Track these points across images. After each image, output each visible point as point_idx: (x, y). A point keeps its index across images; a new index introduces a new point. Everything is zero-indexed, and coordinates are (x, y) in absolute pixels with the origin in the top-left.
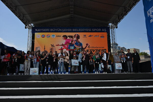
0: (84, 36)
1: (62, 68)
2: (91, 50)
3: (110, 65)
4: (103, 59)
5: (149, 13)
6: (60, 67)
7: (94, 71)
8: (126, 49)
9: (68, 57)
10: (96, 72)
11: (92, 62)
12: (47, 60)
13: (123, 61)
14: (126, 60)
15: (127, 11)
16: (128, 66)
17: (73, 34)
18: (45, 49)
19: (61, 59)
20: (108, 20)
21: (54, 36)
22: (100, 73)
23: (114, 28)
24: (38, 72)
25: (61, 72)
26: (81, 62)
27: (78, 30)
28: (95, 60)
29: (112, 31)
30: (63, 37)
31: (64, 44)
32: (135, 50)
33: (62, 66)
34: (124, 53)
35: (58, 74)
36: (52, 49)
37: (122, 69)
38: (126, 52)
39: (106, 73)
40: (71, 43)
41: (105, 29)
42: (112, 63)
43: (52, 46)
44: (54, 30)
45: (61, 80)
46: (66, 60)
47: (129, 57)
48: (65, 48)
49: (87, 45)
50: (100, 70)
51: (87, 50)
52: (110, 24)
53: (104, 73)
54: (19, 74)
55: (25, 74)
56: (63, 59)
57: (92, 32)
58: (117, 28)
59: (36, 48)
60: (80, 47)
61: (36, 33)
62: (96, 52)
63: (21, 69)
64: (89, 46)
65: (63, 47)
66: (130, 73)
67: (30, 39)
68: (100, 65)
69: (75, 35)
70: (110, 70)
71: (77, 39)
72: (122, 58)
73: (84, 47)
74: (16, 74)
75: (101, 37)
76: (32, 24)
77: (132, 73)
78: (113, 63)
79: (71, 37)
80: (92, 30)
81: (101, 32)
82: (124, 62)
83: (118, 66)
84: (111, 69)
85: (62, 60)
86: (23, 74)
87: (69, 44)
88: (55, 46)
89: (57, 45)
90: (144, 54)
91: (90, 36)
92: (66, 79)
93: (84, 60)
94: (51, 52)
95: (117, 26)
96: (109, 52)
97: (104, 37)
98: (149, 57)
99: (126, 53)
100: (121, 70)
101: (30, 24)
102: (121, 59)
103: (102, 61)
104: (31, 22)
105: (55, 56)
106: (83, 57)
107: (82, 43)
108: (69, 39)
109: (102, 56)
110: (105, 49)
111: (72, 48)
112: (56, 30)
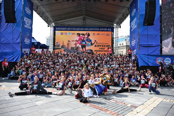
0: (93, 34)
17: (84, 32)
18: (63, 43)
21: (70, 33)
23: (118, 28)
27: (89, 29)
29: (116, 30)
30: (77, 35)
31: (78, 40)
36: (68, 44)
40: (83, 40)
41: (110, 29)
43: (69, 41)
44: (70, 29)
48: (79, 44)
49: (95, 41)
51: (95, 45)
52: (115, 25)
57: (100, 31)
59: (57, 43)
60: (90, 42)
61: (56, 31)
65: (77, 43)
67: (52, 36)
69: (86, 33)
71: (88, 37)
73: (93, 43)
75: (107, 35)
76: (53, 24)
79: (84, 35)
81: (107, 31)
87: (81, 40)
88: (71, 41)
89: (72, 41)
91: (98, 34)
97: (109, 35)
104: (52, 22)
108: (82, 37)
111: (84, 43)
112: (72, 29)
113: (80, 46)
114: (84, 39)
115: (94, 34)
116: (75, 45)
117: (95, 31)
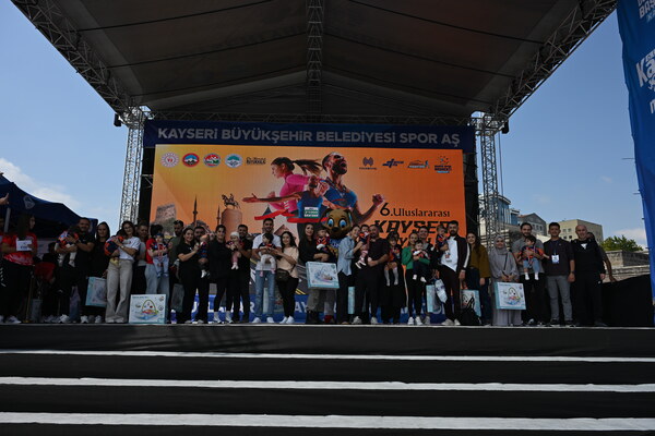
1: (267, 298)
2: (394, 225)
3: (473, 292)
4: (444, 262)
5: (645, 71)
6: (258, 291)
7: (405, 315)
8: (544, 223)
9: (292, 253)
10: (414, 318)
11: (397, 276)
12: (203, 260)
13: (532, 276)
14: (542, 271)
15: (552, 60)
16: (553, 294)
17: (316, 154)
18: (195, 213)
19: (264, 258)
20: (468, 100)
21: (237, 159)
22: (432, 322)
23: (495, 133)
24: (162, 314)
25: (264, 314)
26: (350, 273)
27: (340, 136)
28: (410, 266)
29: (483, 143)
30: (276, 167)
31: (278, 195)
32: (582, 227)
33: (268, 291)
34: (533, 239)
35: (247, 322)
36: (224, 216)
37: (524, 308)
38: (545, 235)
39: (457, 323)
40: (310, 193)
41: (453, 137)
42: (482, 281)
43: (229, 201)
44: (236, 135)
45: (261, 347)
46: (285, 266)
47: (556, 258)
48: (283, 214)
49: (377, 200)
50: (430, 309)
51: (377, 222)
52: (478, 115)
53: (447, 324)
54: (84, 319)
55: (109, 320)
56: (272, 260)
57: (397, 145)
58: (505, 130)
59: (159, 209)
61: (159, 148)
62: (414, 232)
63: (92, 299)
64: (383, 208)
65: (273, 210)
66: (558, 326)
67: (136, 171)
68: (429, 288)
69: (328, 156)
70: (474, 313)
71: (335, 176)
72: (525, 263)
73: (363, 210)
74: (71, 320)
75: (437, 168)
76: (145, 109)
77: (568, 327)
78: (487, 280)
79: (310, 165)
80: (398, 138)
81: (439, 146)
82: (537, 278)
83: (510, 295)
84: (477, 308)
85: (267, 262)
86: (98, 320)
87: (298, 196)
88: (241, 203)
90: (620, 247)
91: (390, 164)
92: (282, 346)
93: (361, 265)
94: (221, 226)
95: (506, 125)
96: (470, 235)
97: (448, 168)
98: (643, 258)
99: (544, 239)
100: (523, 311)
101: (137, 106)
102: (519, 266)
103: (438, 273)
104: (139, 99)
105: (240, 247)
106: (357, 254)
107: (356, 194)
108: (300, 177)
109: (438, 252)
110: (453, 222)
111: (312, 212)
112: (246, 135)
113: (293, 228)
114: (316, 191)
115: (369, 162)
116: (262, 221)
117: (373, 145)
